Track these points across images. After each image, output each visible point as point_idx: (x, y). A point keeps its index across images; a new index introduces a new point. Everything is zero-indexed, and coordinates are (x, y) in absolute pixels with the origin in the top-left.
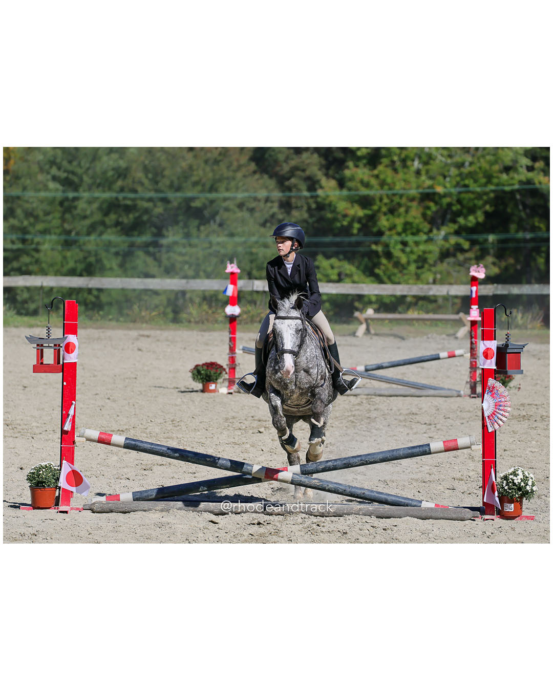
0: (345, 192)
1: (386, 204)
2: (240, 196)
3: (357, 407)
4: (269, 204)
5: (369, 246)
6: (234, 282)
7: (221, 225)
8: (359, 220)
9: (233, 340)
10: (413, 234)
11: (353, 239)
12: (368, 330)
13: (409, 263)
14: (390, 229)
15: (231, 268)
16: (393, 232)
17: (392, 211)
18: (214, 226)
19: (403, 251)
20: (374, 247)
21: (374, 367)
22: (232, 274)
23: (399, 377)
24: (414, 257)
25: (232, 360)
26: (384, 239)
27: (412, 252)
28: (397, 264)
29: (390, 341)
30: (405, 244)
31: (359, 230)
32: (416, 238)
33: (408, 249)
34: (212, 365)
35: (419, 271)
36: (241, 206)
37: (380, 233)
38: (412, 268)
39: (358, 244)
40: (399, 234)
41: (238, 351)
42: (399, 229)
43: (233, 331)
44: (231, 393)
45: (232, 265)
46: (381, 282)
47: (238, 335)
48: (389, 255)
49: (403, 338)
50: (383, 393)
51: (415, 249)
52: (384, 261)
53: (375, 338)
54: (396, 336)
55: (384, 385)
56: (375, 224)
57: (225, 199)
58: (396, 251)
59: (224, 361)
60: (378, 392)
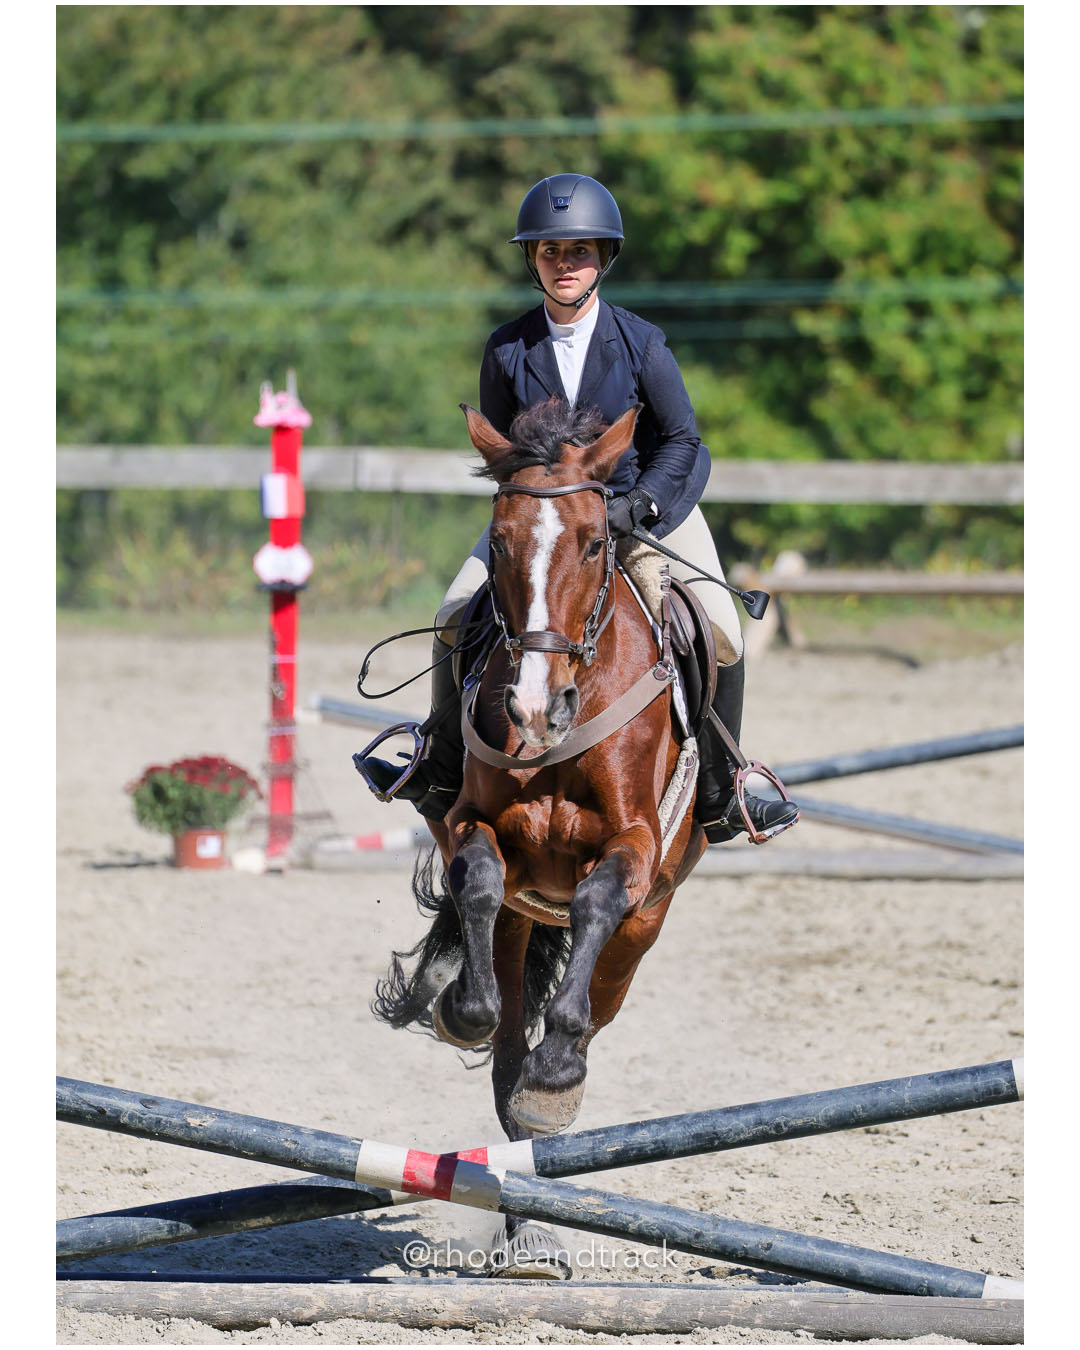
0: (700, 120)
1: (847, 164)
2: (307, 132)
3: (742, 921)
4: (417, 163)
5: (786, 317)
6: (286, 463)
7: (239, 242)
8: (751, 222)
9: (284, 674)
10: (951, 272)
11: (726, 293)
12: (782, 634)
13: (934, 379)
14: (865, 255)
15: (278, 407)
16: (877, 265)
17: (872, 188)
18: (210, 247)
19: (914, 336)
20: (806, 323)
21: (805, 772)
22: (281, 430)
23: (898, 808)
24: (951, 359)
25: (282, 746)
26: (845, 289)
27: (947, 340)
28: (890, 385)
29: (862, 674)
30: (919, 309)
31: (753, 257)
32: (965, 288)
33: (930, 329)
34: (205, 768)
35: (973, 410)
36: (311, 171)
37: (828, 270)
38: (948, 397)
39: (744, 310)
40: (898, 272)
41: (305, 716)
42: (901, 251)
43: (284, 642)
44: (278, 871)
45: (281, 397)
46: (832, 451)
47: (305, 654)
48: (859, 351)
49: (912, 663)
50: (836, 866)
51: (958, 328)
52: (841, 372)
53: (809, 662)
54: (885, 654)
55: (841, 840)
56: (808, 236)
57: (253, 148)
58: (889, 335)
59: (249, 752)
60: (820, 865)
